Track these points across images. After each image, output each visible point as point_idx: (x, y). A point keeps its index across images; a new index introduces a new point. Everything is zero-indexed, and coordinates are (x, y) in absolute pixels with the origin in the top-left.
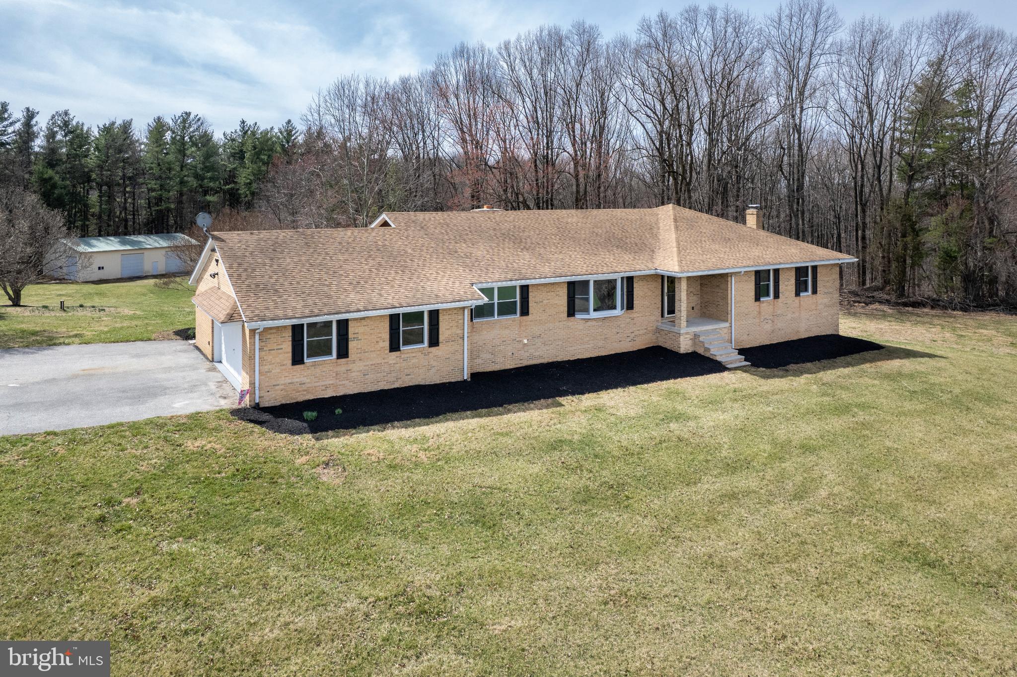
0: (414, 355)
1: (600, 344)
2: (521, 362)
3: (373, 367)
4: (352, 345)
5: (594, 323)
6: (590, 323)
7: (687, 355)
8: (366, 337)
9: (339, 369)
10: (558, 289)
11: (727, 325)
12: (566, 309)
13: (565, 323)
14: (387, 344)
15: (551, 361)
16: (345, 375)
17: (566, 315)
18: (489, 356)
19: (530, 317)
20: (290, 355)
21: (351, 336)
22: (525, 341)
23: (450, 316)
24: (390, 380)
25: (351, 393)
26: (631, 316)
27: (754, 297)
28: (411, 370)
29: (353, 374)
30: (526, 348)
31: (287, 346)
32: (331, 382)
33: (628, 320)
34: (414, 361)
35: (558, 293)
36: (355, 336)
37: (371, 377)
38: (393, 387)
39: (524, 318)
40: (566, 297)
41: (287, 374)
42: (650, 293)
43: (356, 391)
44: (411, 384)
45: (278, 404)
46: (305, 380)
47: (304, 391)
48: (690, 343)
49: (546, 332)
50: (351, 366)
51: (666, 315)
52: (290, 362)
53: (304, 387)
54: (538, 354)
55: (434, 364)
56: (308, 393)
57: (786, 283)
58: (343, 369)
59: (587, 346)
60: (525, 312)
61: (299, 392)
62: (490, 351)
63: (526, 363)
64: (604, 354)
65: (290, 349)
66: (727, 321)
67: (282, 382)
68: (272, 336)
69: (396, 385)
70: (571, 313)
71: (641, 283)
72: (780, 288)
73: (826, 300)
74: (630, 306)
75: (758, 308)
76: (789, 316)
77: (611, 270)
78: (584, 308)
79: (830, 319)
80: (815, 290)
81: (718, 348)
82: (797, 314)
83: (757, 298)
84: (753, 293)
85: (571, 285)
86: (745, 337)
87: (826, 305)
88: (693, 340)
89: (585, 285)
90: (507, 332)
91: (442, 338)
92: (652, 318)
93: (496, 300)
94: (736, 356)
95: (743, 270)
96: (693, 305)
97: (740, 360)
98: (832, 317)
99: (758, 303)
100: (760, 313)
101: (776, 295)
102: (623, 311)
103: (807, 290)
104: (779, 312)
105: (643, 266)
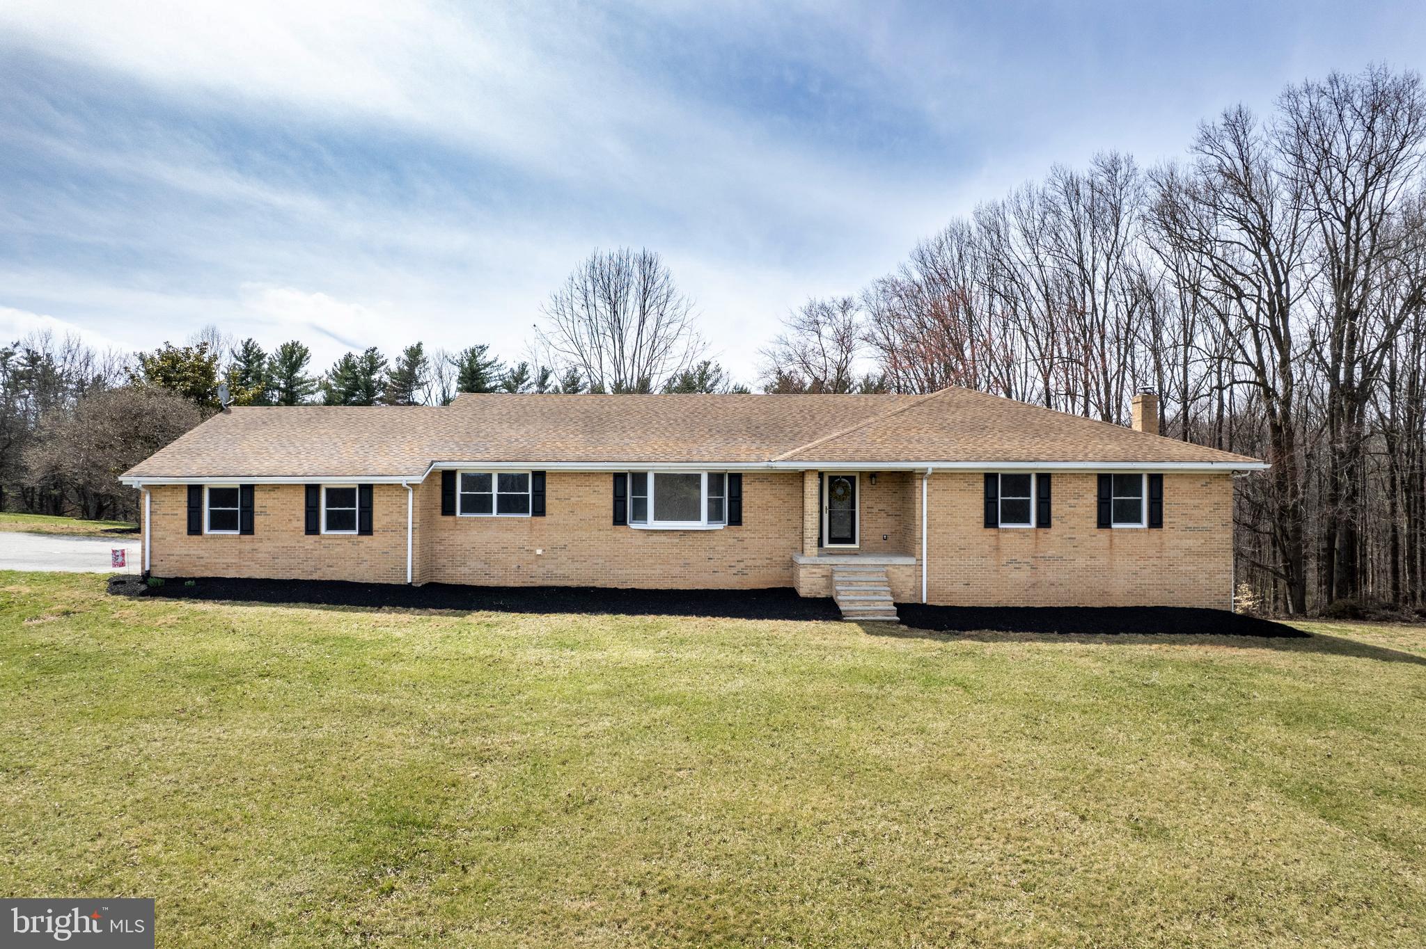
0: (338, 542)
1: (676, 571)
2: (533, 580)
3: (285, 550)
4: (258, 520)
5: (663, 538)
6: (655, 538)
8: (276, 512)
9: (241, 546)
10: (596, 483)
11: (911, 561)
12: (611, 513)
13: (609, 533)
14: (302, 524)
15: (583, 585)
16: (250, 555)
17: (611, 521)
18: (480, 565)
19: (547, 519)
20: (186, 522)
21: (256, 509)
22: (539, 552)
23: (388, 499)
24: (306, 569)
25: (258, 577)
26: (737, 535)
27: (982, 520)
28: (334, 561)
29: (260, 555)
30: (541, 562)
31: (183, 513)
32: (233, 561)
33: (731, 541)
34: (338, 549)
35: (596, 489)
36: (263, 509)
37: (282, 561)
38: (310, 578)
39: (539, 519)
40: (611, 496)
41: (182, 544)
42: (777, 503)
43: (263, 576)
44: (334, 578)
45: (173, 576)
46: (202, 553)
47: (202, 566)
48: (822, 582)
49: (575, 543)
50: (257, 545)
51: (826, 545)
52: (186, 531)
53: (202, 562)
54: (562, 572)
55: (367, 557)
56: (207, 569)
57: (1072, 501)
58: (248, 547)
59: (650, 572)
60: (540, 511)
61: (195, 566)
62: (483, 558)
63: (539, 582)
64: (681, 588)
65: (185, 516)
66: (913, 555)
67: (178, 553)
68: (167, 499)
69: (315, 577)
70: (619, 519)
71: (758, 485)
72: (1053, 508)
73: (1190, 543)
74: (736, 519)
75: (992, 541)
76: (1081, 562)
77: (684, 459)
78: (640, 514)
79: (1202, 578)
80: (1156, 521)
81: (858, 592)
82: (1102, 561)
83: (990, 522)
84: (979, 513)
85: (619, 478)
86: (959, 587)
87: (1189, 552)
88: (829, 578)
89: (640, 478)
90: (509, 536)
91: (376, 525)
92: (783, 543)
93: (495, 491)
94: (884, 606)
95: (930, 466)
96: (887, 532)
97: (886, 612)
98: (1211, 574)
99: (992, 531)
100: (997, 549)
101: (1045, 521)
102: (719, 526)
103: (1138, 520)
104: (1051, 552)
105: (754, 457)
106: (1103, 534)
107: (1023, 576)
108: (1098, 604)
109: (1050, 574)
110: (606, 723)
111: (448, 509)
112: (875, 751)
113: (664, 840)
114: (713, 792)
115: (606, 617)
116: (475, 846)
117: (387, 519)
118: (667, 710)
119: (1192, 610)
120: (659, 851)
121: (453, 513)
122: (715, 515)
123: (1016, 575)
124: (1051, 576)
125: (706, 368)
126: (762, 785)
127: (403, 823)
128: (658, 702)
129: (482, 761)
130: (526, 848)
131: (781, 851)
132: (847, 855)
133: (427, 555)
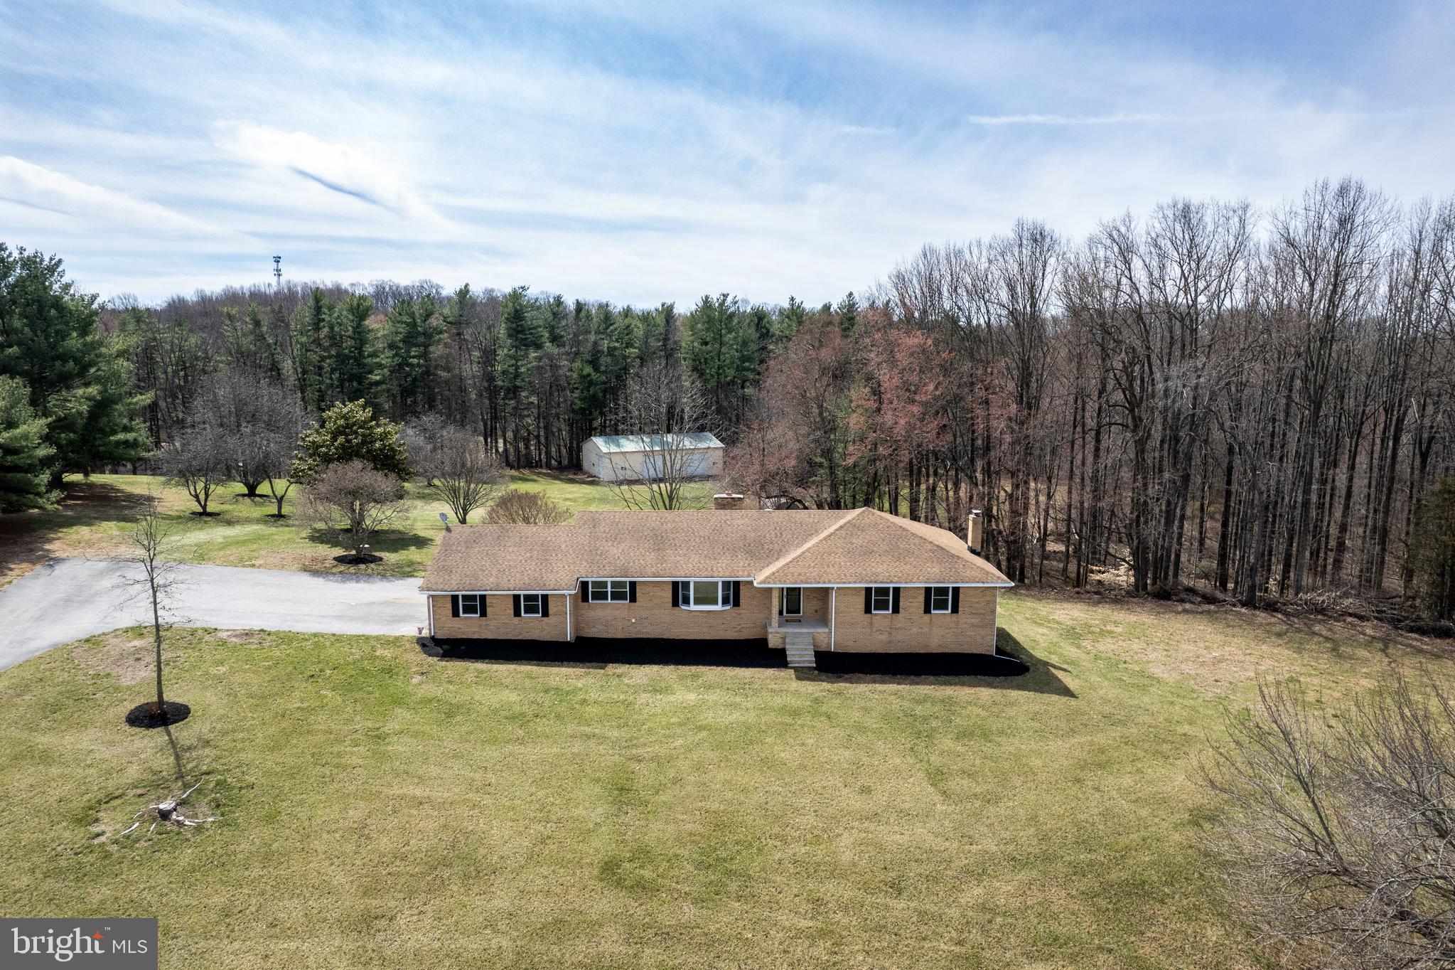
0: (531, 620)
1: (705, 630)
2: (630, 634)
3: (503, 624)
4: (489, 610)
5: (698, 614)
6: (694, 613)
7: (773, 650)
8: (498, 605)
9: (480, 622)
10: (663, 587)
11: (827, 630)
12: (671, 600)
13: (670, 611)
14: (512, 612)
15: (658, 637)
16: (484, 627)
17: (671, 605)
18: (603, 627)
19: (637, 603)
20: (451, 611)
21: (488, 606)
22: (634, 620)
23: (556, 600)
24: (515, 634)
25: (490, 638)
26: (737, 612)
27: (863, 609)
28: (529, 629)
29: (489, 627)
30: (634, 625)
31: (449, 606)
32: (477, 630)
33: (734, 615)
34: (531, 623)
35: (663, 589)
36: (491, 607)
37: (501, 630)
39: (633, 603)
40: (671, 593)
41: (449, 622)
43: (494, 637)
45: (445, 637)
46: (460, 626)
48: (780, 640)
49: (652, 615)
50: (489, 622)
51: (785, 614)
52: (451, 614)
53: (460, 630)
54: (646, 630)
55: (548, 628)
56: (463, 634)
57: (911, 601)
58: (484, 623)
59: (691, 629)
60: (633, 599)
61: (457, 632)
63: (634, 636)
65: (450, 608)
66: (827, 625)
67: (447, 626)
68: (440, 599)
69: (519, 638)
70: (675, 603)
71: (748, 586)
72: (901, 604)
73: (973, 620)
74: (737, 603)
75: (869, 620)
76: (914, 630)
77: (709, 575)
78: (686, 601)
79: (978, 639)
80: (955, 610)
81: (797, 649)
82: (926, 630)
83: (868, 610)
84: (862, 606)
85: (675, 584)
86: (851, 643)
87: (972, 625)
88: (784, 638)
89: (686, 585)
90: (618, 612)
91: (550, 612)
92: (762, 616)
93: (609, 589)
94: (809, 659)
95: (836, 586)
96: (817, 608)
97: (810, 662)
98: (983, 637)
99: (869, 615)
100: (871, 624)
101: (896, 610)
102: (728, 608)
103: (946, 608)
104: (899, 626)
105: (746, 573)
106: (927, 617)
107: (884, 637)
108: (922, 651)
109: (898, 636)
110: (680, 741)
111: (585, 599)
112: (782, 755)
113: (706, 794)
114: (721, 776)
115: (672, 667)
116: (647, 797)
117: (556, 609)
118: (704, 734)
119: (973, 655)
120: (703, 799)
121: (588, 601)
122: (725, 601)
123: (880, 637)
124: (899, 637)
125: (724, 300)
126: (739, 772)
127: (622, 789)
128: (701, 728)
129: (640, 761)
130: (663, 798)
131: (742, 798)
132: (763, 800)
133: (576, 625)
